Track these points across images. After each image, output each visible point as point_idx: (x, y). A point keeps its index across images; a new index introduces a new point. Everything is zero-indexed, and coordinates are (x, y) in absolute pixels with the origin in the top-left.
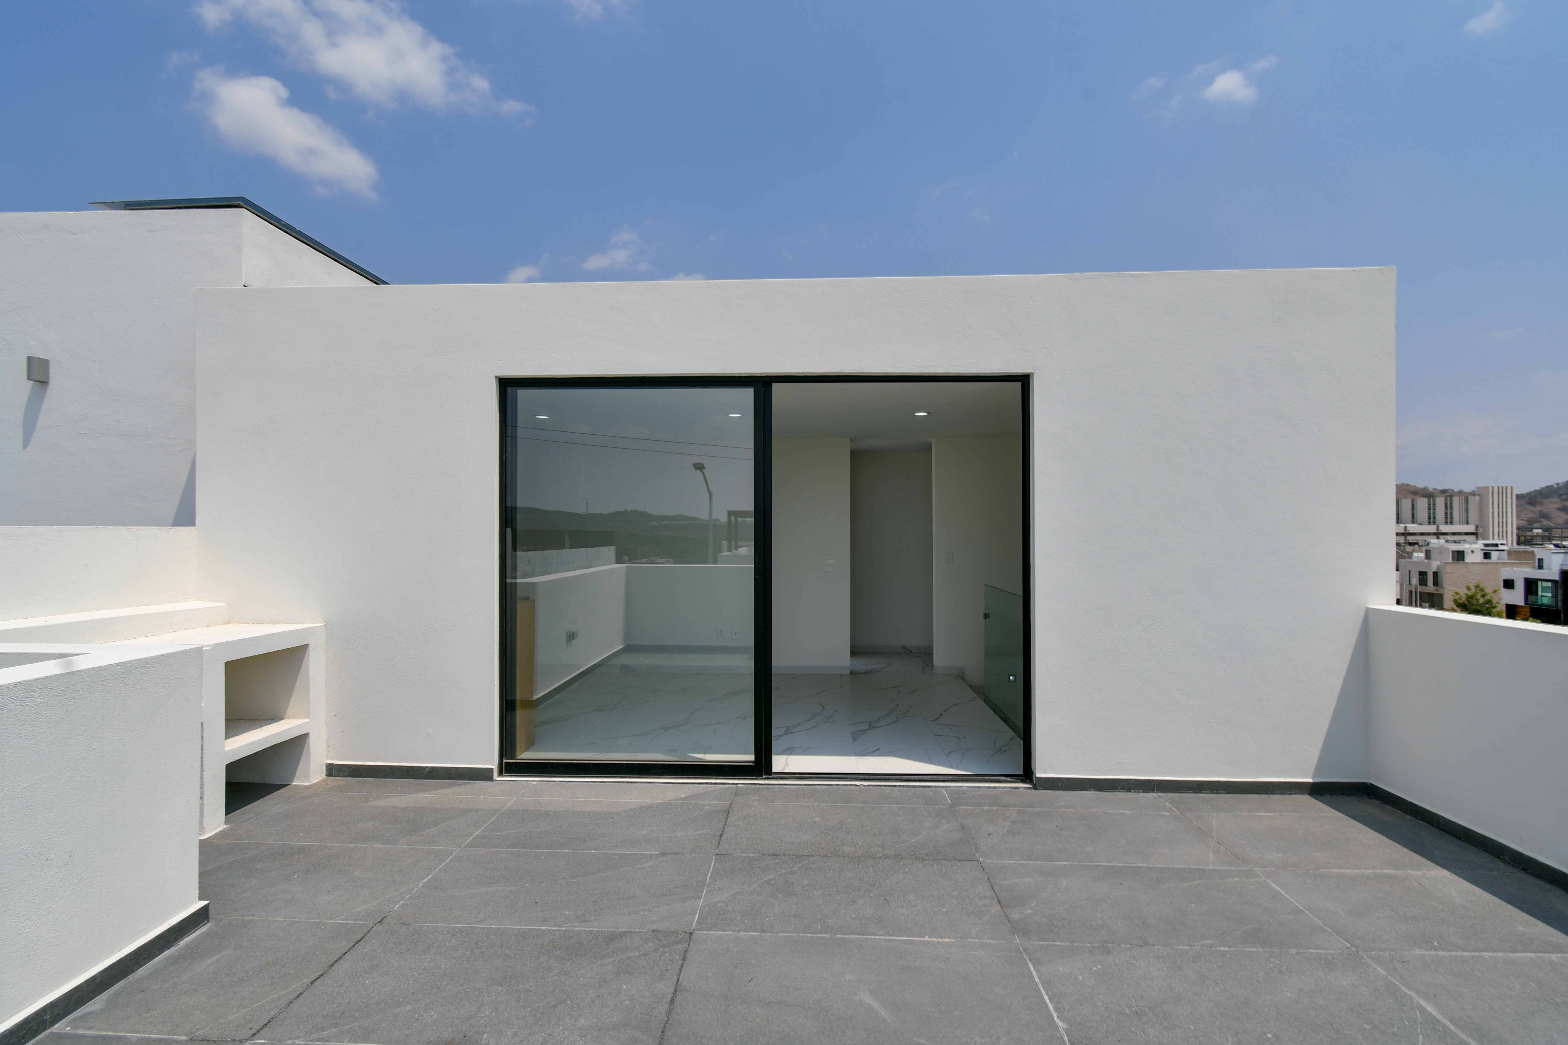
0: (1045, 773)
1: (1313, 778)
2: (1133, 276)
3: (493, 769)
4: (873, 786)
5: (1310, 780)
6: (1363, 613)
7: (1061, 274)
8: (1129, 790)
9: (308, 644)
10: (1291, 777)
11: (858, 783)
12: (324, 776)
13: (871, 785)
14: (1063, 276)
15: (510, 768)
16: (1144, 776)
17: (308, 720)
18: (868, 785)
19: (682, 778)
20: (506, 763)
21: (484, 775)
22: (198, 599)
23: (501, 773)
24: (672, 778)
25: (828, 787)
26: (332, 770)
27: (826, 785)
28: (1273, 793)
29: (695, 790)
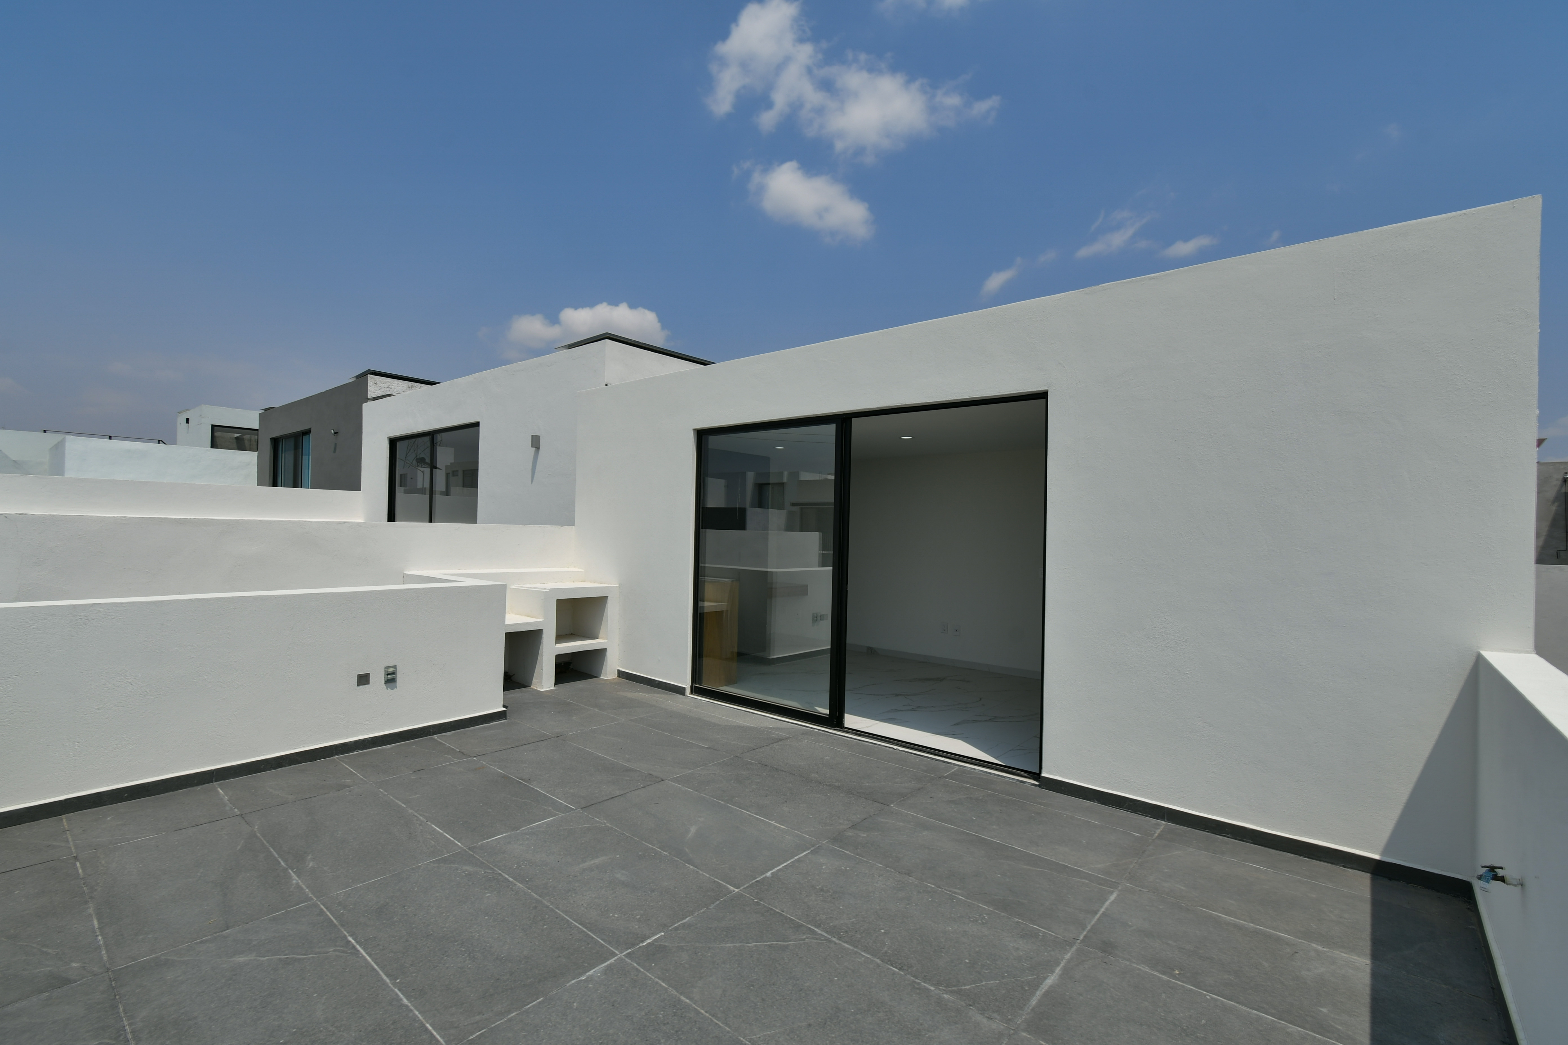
0: (1051, 774)
1: (1382, 854)
2: (1153, 278)
3: (685, 688)
4: (906, 752)
5: (1377, 857)
6: (1473, 659)
7: (1076, 291)
8: (1135, 811)
9: (608, 597)
10: (1348, 846)
11: (895, 747)
12: (616, 677)
13: (904, 751)
14: (1079, 291)
15: (695, 690)
16: (1155, 800)
17: (607, 641)
18: (902, 751)
19: (784, 717)
20: (695, 686)
21: (680, 691)
22: (574, 567)
23: (691, 693)
24: (779, 716)
25: (873, 745)
26: (621, 674)
27: (872, 743)
28: (1318, 859)
29: (779, 725)
